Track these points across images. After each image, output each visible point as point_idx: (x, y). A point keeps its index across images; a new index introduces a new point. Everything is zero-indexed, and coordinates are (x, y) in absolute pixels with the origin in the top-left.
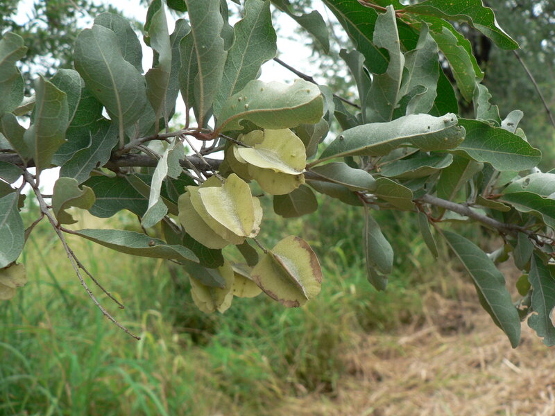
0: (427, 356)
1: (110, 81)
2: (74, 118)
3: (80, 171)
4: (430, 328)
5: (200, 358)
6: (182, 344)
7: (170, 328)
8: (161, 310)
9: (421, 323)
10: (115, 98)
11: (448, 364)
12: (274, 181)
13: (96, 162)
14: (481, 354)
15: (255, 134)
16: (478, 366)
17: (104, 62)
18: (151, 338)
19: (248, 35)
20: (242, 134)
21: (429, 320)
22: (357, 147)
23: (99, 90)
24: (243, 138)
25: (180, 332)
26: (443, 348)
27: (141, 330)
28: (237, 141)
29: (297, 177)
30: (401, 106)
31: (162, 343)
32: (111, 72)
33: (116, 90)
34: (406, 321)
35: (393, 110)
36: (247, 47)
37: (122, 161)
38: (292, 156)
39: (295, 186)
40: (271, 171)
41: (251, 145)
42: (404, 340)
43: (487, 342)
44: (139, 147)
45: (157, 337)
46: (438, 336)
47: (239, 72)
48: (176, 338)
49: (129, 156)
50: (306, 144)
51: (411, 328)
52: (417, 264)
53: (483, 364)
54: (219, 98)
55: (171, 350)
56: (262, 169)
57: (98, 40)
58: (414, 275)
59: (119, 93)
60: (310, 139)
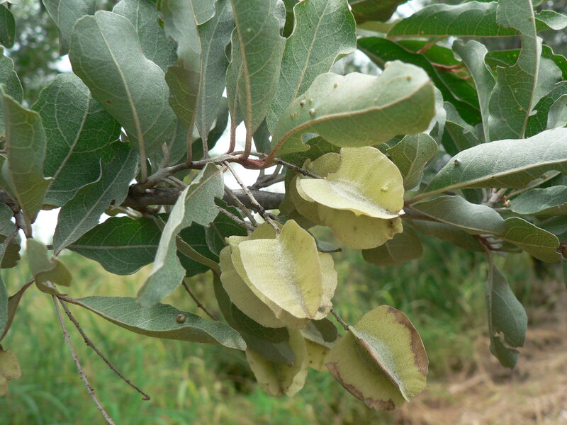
0: (479, 406)
1: (123, 88)
2: (78, 141)
3: (88, 213)
4: (482, 376)
5: (242, 406)
6: (224, 392)
7: (211, 376)
8: (203, 357)
9: (473, 370)
10: (131, 111)
11: (501, 416)
12: (355, 229)
13: (110, 201)
14: (536, 405)
15: (328, 158)
16: (534, 417)
17: (113, 62)
18: (193, 387)
19: (316, 24)
20: (309, 160)
21: (481, 368)
22: (480, 176)
23: (108, 102)
24: (311, 165)
25: (221, 380)
26: (496, 398)
27: (182, 379)
28: (302, 169)
29: (390, 223)
30: (538, 113)
31: (205, 392)
32: (123, 76)
33: (131, 101)
34: (457, 368)
35: (527, 118)
36: (314, 40)
37: (147, 198)
38: (382, 190)
39: (387, 236)
40: (349, 213)
41: (322, 174)
42: (454, 388)
43: (544, 392)
44: (167, 180)
45: (198, 384)
46: (491, 386)
47: (303, 73)
48: (218, 386)
49: (157, 191)
50: (404, 172)
51: (462, 376)
52: (467, 308)
53: (539, 417)
54: (275, 108)
55: (213, 398)
56: (337, 211)
57: (104, 32)
58: (464, 321)
59: (136, 106)
60: (410, 166)
